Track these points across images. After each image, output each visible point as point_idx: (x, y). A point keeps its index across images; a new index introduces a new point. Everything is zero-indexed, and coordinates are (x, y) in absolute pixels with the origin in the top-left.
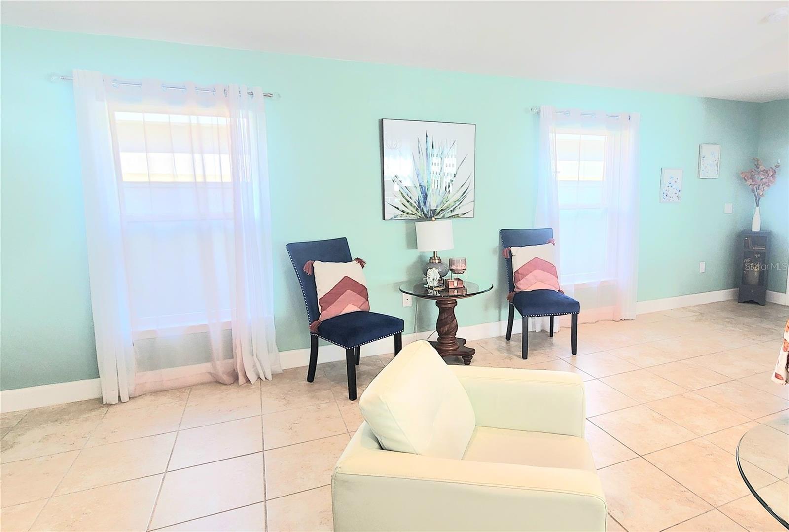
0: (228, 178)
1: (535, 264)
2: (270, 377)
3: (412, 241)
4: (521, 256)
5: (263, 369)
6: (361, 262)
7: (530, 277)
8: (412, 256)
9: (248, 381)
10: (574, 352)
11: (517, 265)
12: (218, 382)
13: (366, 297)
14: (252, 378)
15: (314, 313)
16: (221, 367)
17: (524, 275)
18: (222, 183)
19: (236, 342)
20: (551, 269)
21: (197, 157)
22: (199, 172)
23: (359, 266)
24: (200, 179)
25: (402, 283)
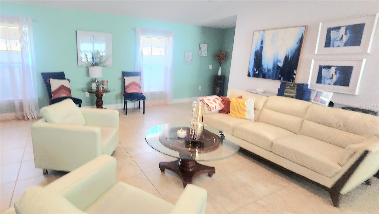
0: (19, 49)
1: (133, 84)
2: (36, 118)
3: (88, 74)
4: (128, 80)
5: (34, 115)
6: (69, 80)
7: (130, 88)
8: (88, 80)
9: (28, 119)
10: (144, 113)
11: (127, 83)
12: (18, 119)
13: (70, 92)
14: (30, 117)
15: (50, 96)
16: (19, 114)
17: (128, 87)
18: (17, 51)
19: (24, 106)
20: (139, 86)
21: (8, 41)
22: (9, 46)
23: (68, 81)
24: (9, 49)
25: (84, 88)
